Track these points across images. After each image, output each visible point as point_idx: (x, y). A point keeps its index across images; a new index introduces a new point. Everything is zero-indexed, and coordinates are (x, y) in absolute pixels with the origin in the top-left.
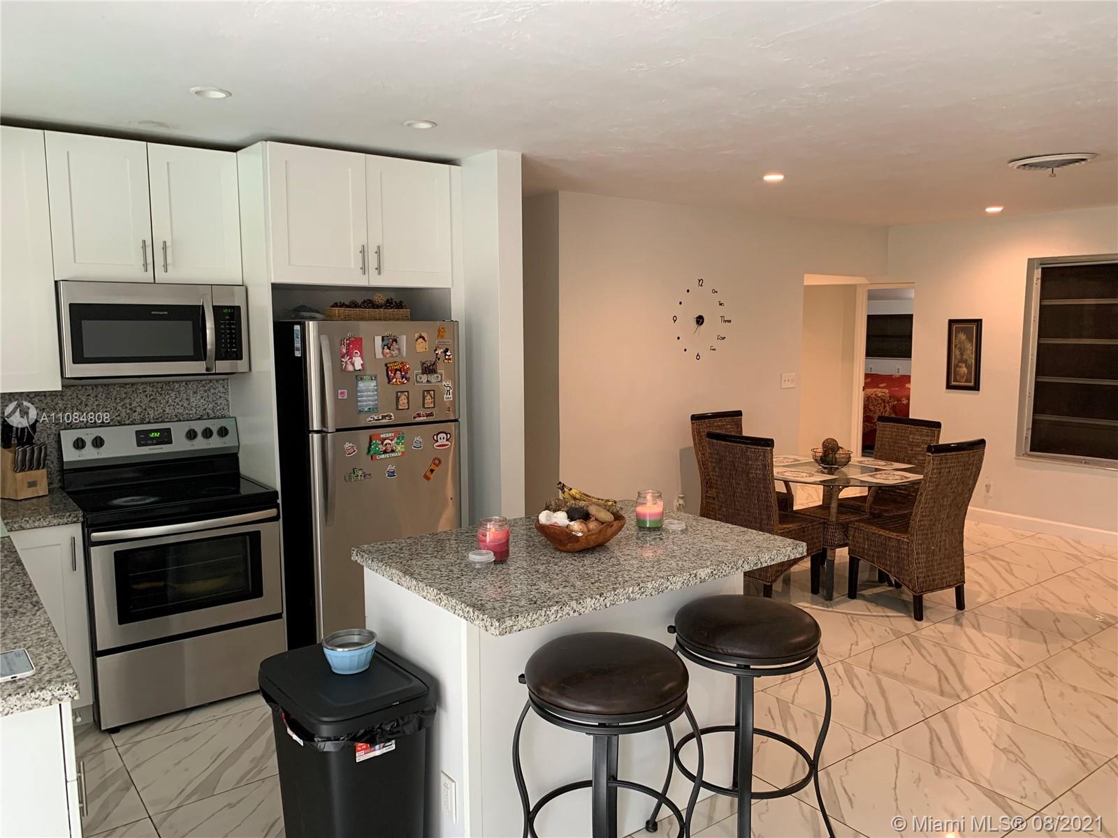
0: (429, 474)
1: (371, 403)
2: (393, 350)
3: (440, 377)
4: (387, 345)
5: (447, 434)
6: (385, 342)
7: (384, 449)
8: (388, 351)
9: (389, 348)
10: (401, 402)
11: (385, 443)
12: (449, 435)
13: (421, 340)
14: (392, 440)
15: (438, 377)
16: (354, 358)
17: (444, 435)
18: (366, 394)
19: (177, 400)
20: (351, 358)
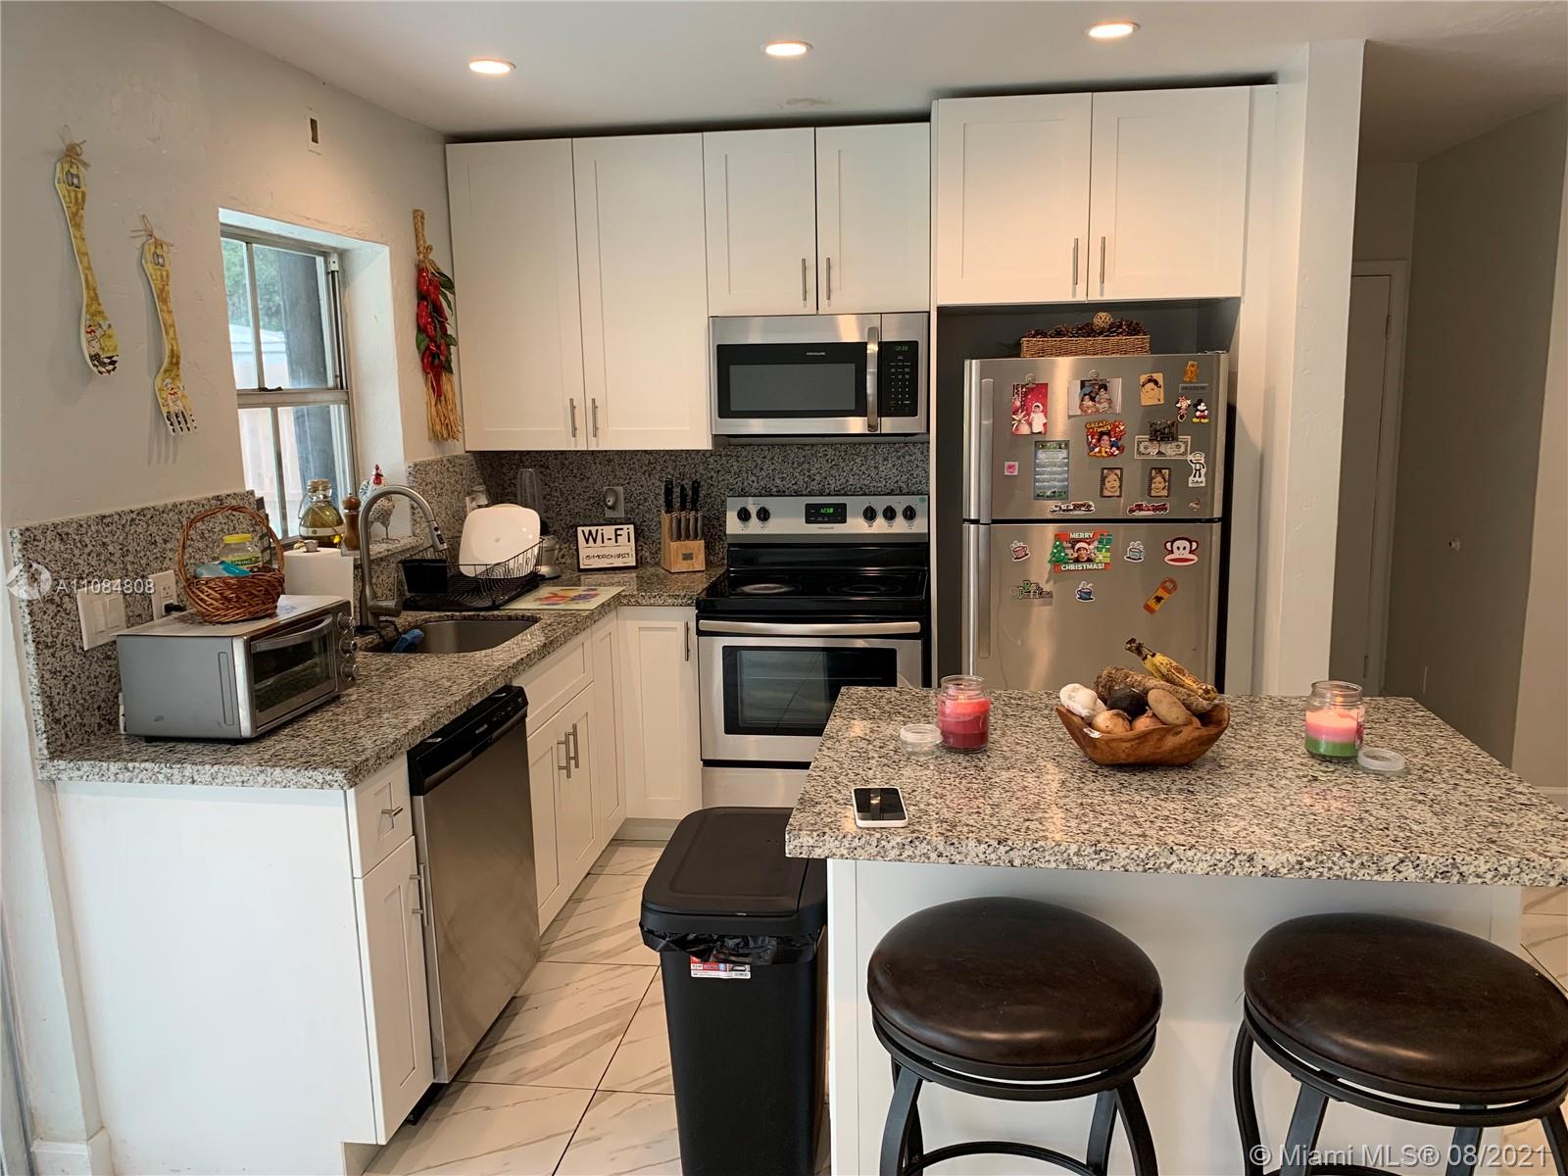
0: (1152, 603)
1: (1057, 484)
2: (1100, 403)
3: (1183, 446)
4: (1089, 394)
5: (1190, 542)
6: (1087, 390)
7: (1076, 555)
8: (1091, 403)
9: (1092, 399)
10: (1108, 485)
11: (1077, 547)
12: (1194, 545)
13: (1151, 385)
14: (1089, 544)
15: (1179, 447)
16: (1033, 415)
17: (1187, 544)
18: (1048, 469)
19: (863, 468)
20: (1028, 414)
